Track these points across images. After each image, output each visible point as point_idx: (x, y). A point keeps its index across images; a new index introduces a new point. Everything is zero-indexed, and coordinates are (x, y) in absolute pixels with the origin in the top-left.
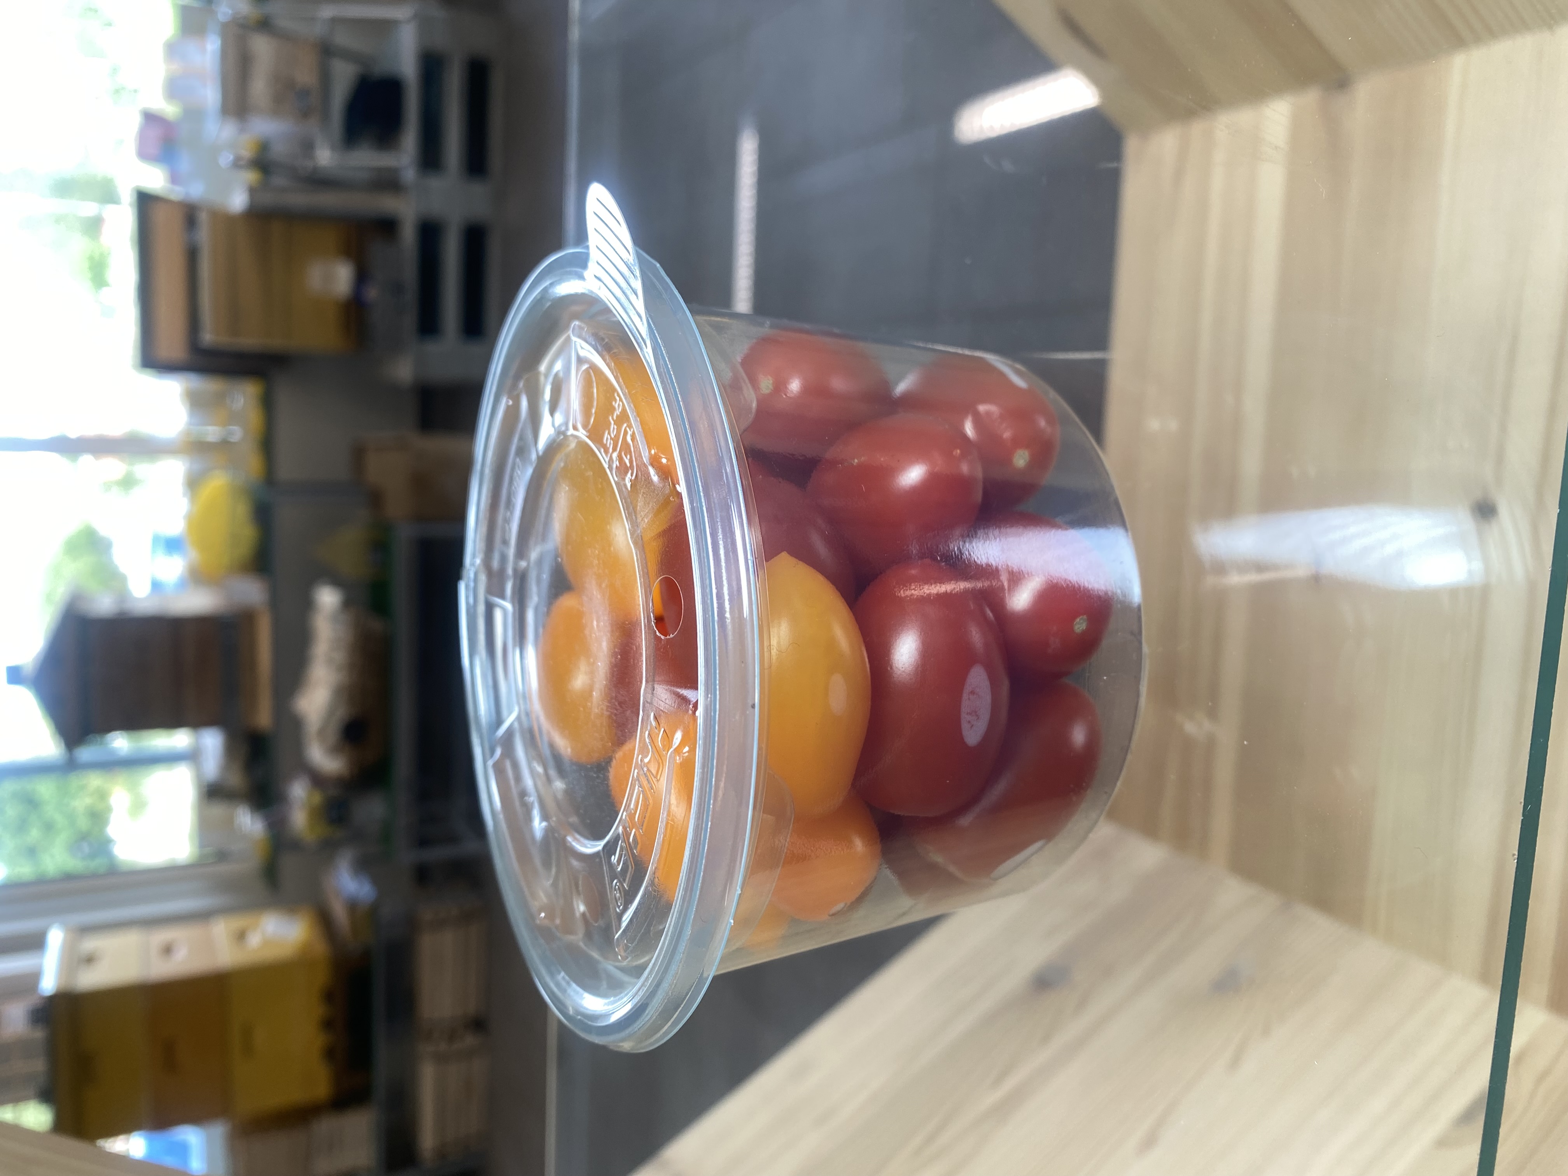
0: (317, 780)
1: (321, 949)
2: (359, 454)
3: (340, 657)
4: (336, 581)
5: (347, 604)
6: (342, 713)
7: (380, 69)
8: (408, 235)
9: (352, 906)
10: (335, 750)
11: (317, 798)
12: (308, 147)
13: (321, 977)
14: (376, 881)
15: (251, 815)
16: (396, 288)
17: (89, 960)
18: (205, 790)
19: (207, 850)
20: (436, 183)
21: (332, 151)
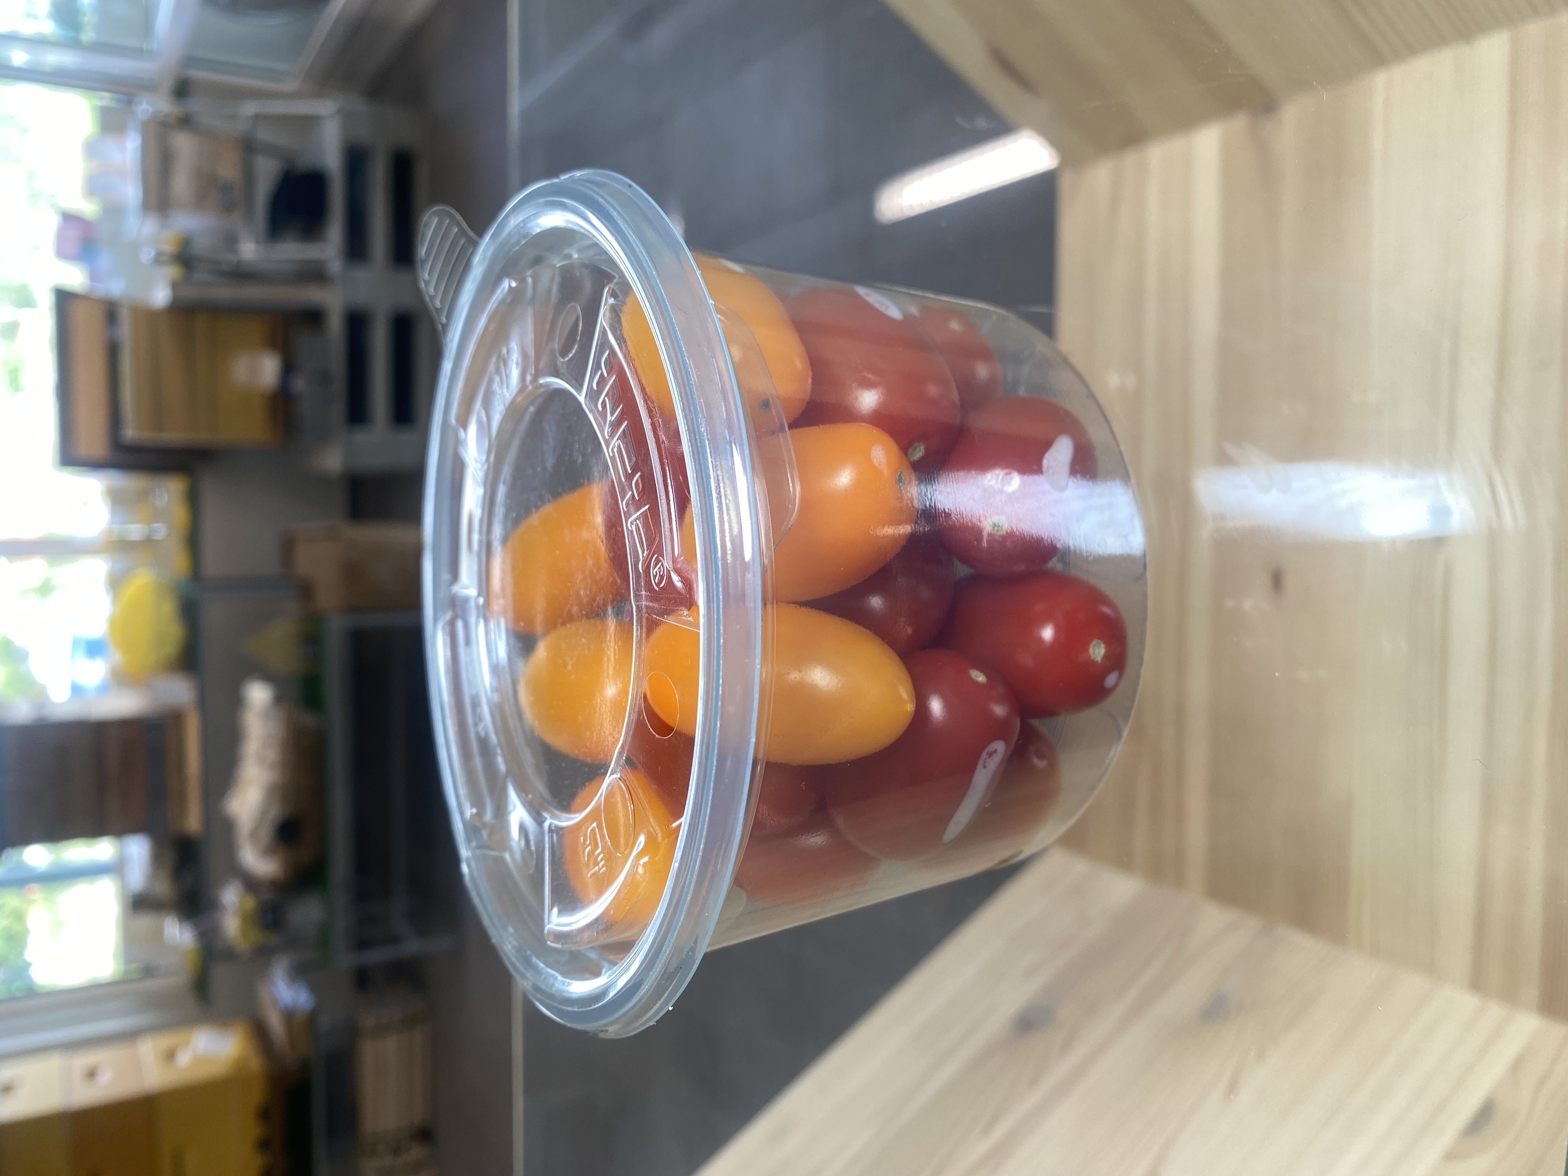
0: (251, 884)
1: (256, 1064)
2: (288, 546)
3: (272, 754)
4: (267, 677)
5: (279, 699)
6: (275, 813)
7: (306, 162)
8: (335, 325)
9: (289, 1016)
10: (268, 852)
11: (250, 903)
12: (231, 241)
13: (257, 1095)
14: (314, 989)
15: (180, 925)
16: (324, 378)
17: (7, 1089)
18: (131, 900)
19: (134, 966)
20: (362, 274)
21: (257, 244)
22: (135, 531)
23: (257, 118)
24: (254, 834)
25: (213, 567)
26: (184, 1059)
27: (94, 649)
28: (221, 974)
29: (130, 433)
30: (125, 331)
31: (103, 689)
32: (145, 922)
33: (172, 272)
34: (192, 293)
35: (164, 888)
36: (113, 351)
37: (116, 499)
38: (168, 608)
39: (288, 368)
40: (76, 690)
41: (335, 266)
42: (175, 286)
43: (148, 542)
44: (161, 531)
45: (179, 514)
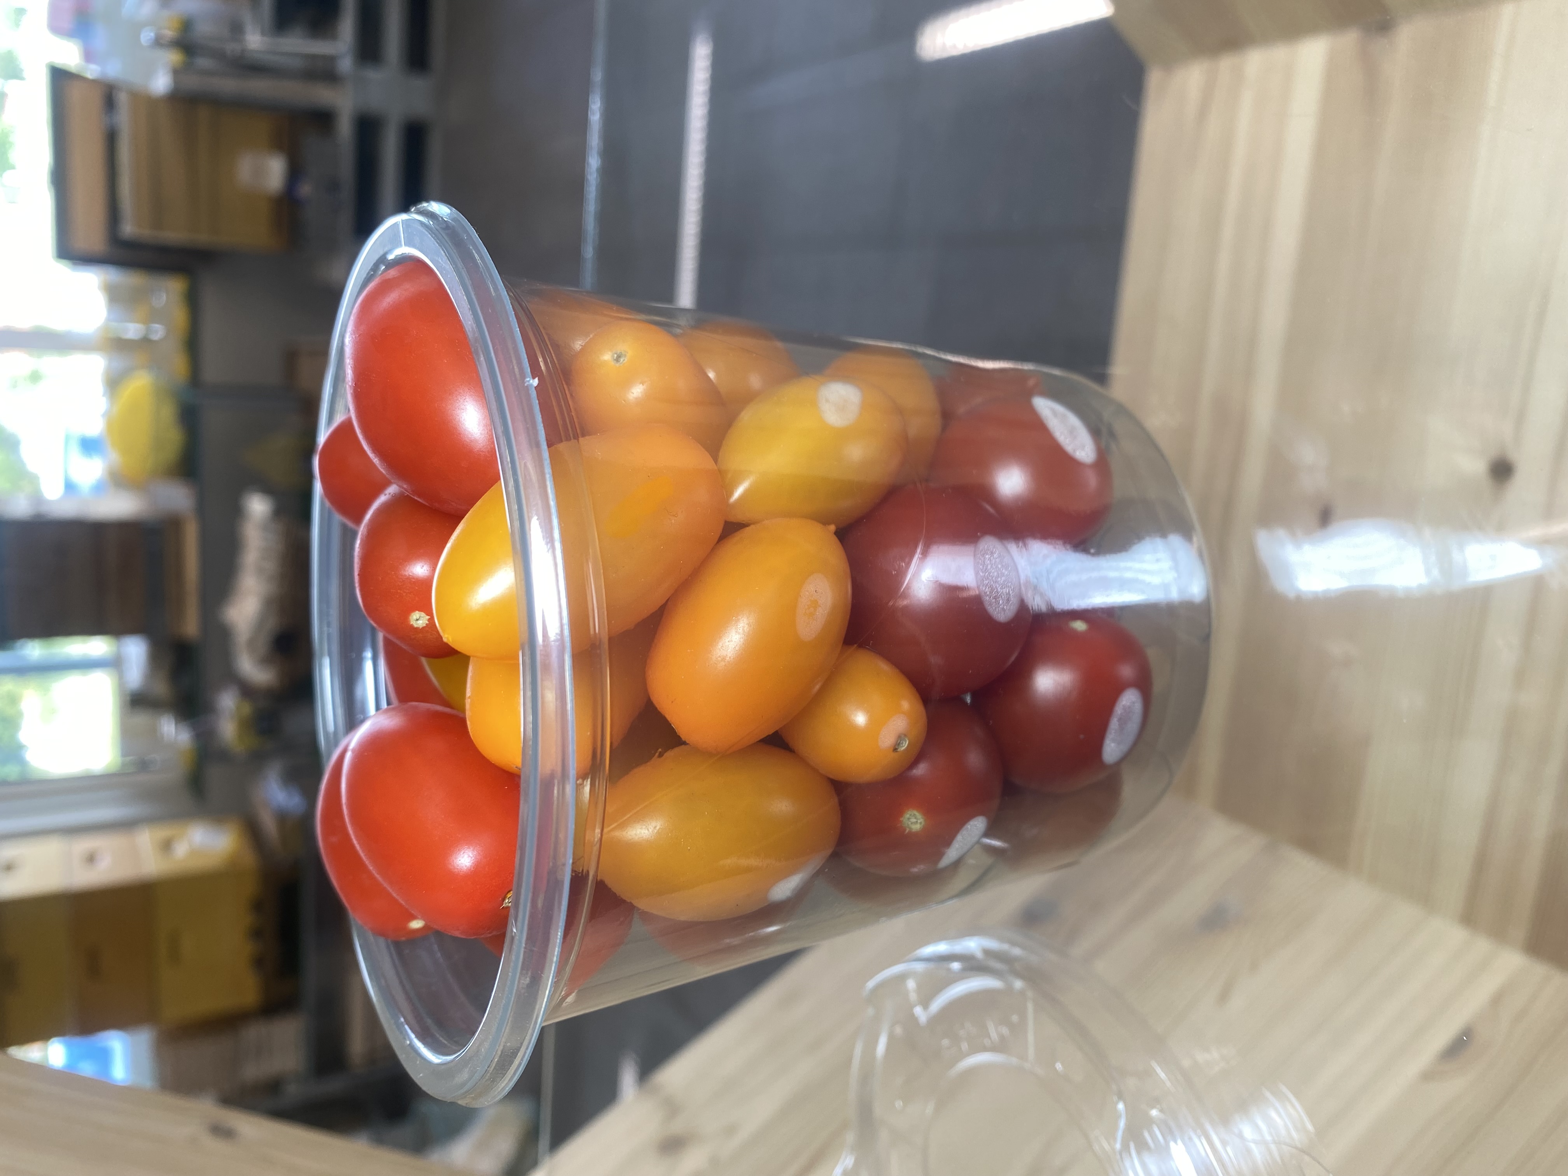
0: (247, 691)
1: (249, 859)
2: (290, 359)
3: (271, 566)
4: (267, 489)
5: (278, 512)
6: (272, 624)
8: (345, 128)
9: (282, 817)
10: (265, 661)
11: (247, 709)
12: (237, 29)
13: (249, 888)
15: (176, 724)
16: (333, 186)
17: (9, 867)
18: (128, 698)
19: (128, 759)
20: (374, 75)
21: (263, 34)
22: (133, 330)
24: (251, 643)
25: (212, 373)
26: (181, 850)
27: (89, 446)
28: (215, 774)
29: (128, 229)
30: (124, 118)
31: (98, 488)
32: (142, 719)
33: (174, 57)
34: (193, 82)
35: (161, 689)
36: (111, 139)
37: (114, 295)
38: (168, 413)
39: (295, 173)
40: (70, 487)
41: (346, 64)
42: (176, 72)
43: (145, 342)
44: (158, 332)
45: (179, 316)
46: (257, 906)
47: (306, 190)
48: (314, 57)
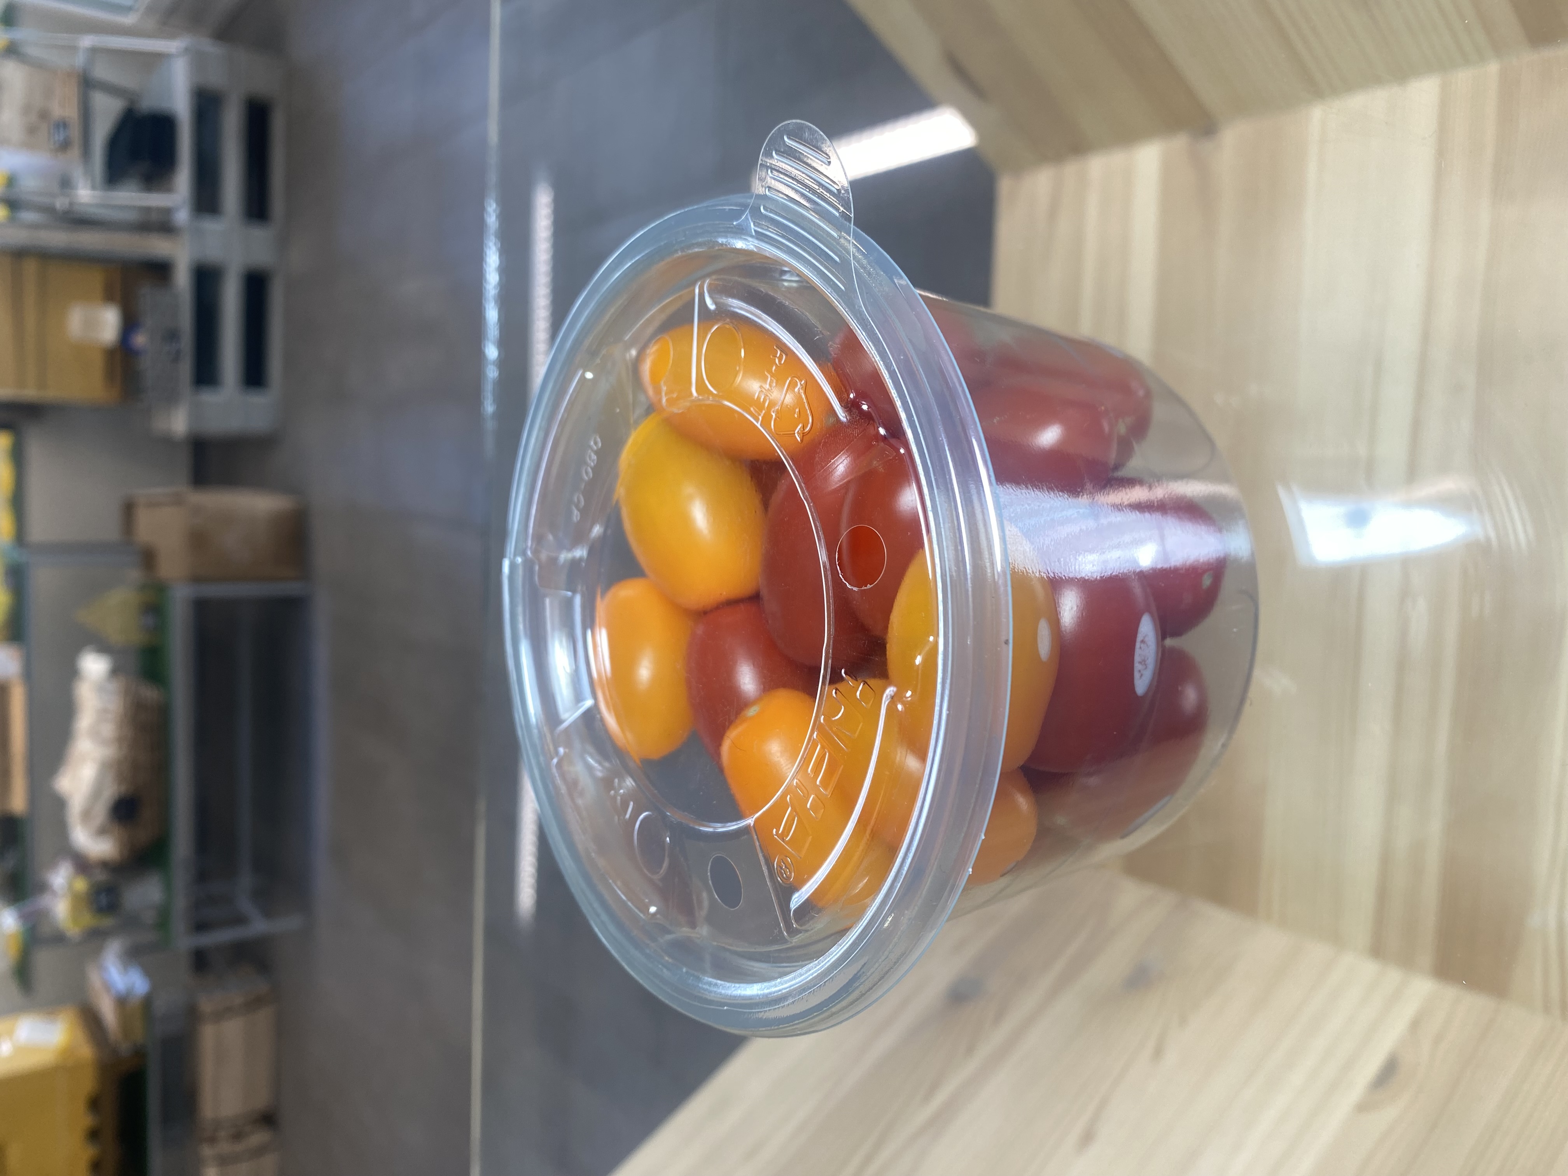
0: (82, 864)
1: (86, 1052)
2: (129, 510)
3: (109, 730)
4: (103, 647)
5: (115, 672)
6: (110, 792)
7: (149, 104)
8: (183, 279)
9: (122, 1002)
10: (102, 832)
11: (81, 885)
12: (66, 183)
13: (87, 1084)
14: (148, 972)
16: (172, 335)
20: (212, 226)
21: (93, 188)
23: (94, 51)
24: (86, 815)
25: (39, 532)
26: (8, 1047)
28: (43, 959)
34: (19, 237)
39: (129, 324)
41: (182, 216)
45: (4, 473)
46: (94, 1104)
47: (140, 340)
48: (148, 210)
